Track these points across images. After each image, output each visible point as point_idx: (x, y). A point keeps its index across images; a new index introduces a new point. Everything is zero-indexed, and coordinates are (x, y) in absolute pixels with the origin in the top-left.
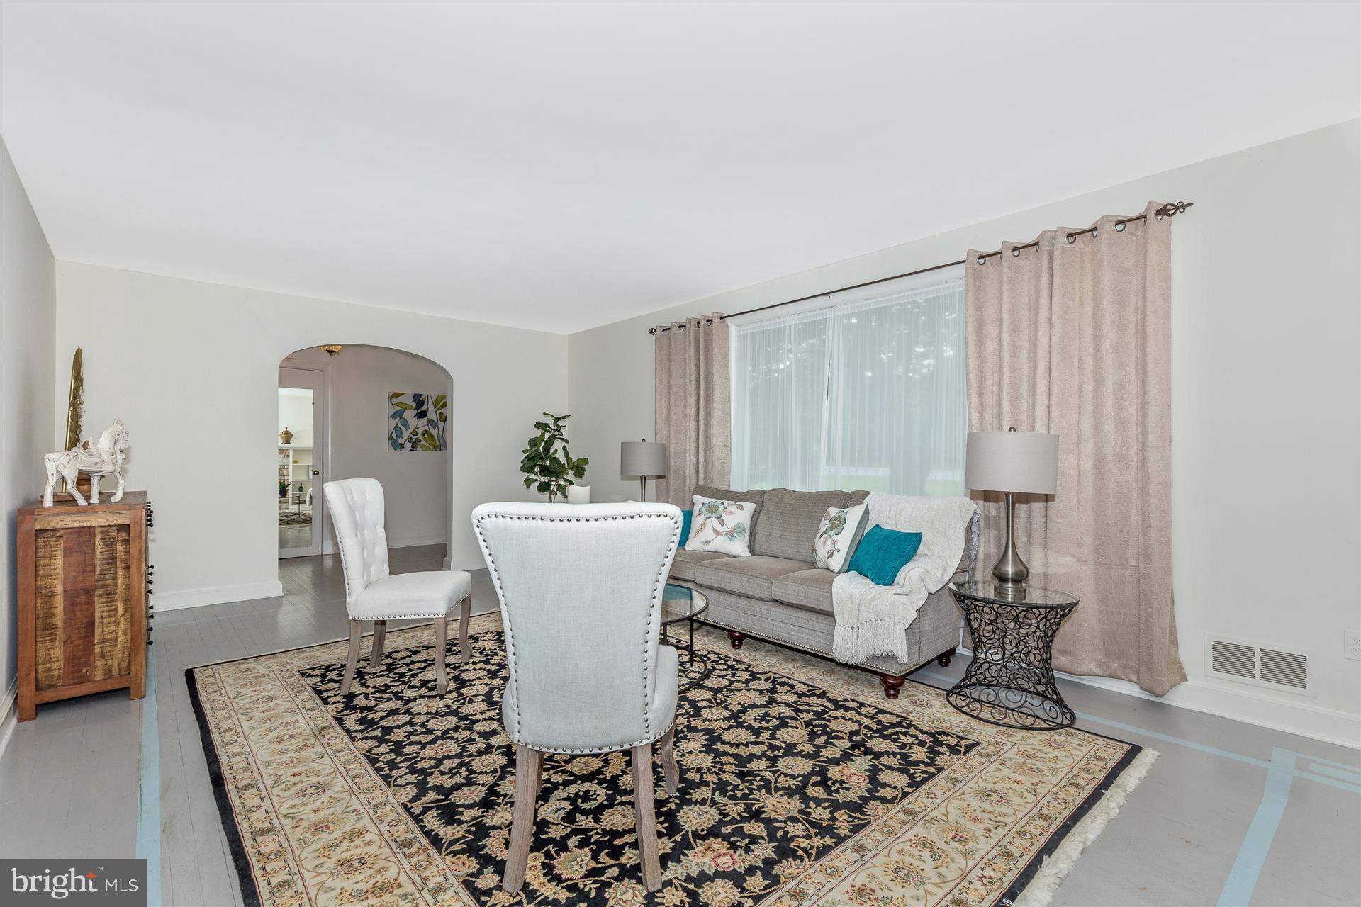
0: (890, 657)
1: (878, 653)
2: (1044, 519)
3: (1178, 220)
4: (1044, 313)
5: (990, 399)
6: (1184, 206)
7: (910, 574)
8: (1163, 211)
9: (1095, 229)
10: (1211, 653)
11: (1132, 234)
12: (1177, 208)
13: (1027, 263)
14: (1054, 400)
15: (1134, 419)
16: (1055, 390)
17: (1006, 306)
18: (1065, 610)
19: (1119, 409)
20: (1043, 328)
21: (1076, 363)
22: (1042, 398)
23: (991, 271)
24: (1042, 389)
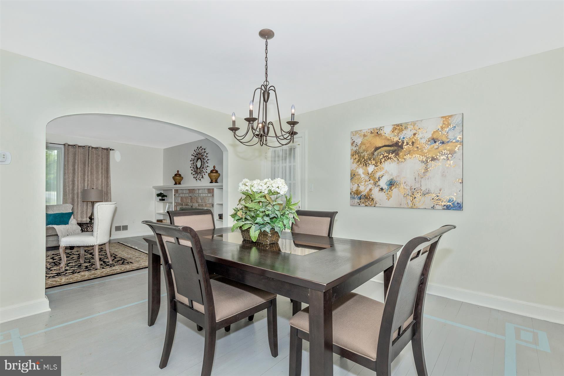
4: (87, 163)
5: (70, 180)
6: (113, 150)
8: (109, 149)
14: (89, 182)
16: (89, 180)
17: (77, 159)
20: (87, 166)
21: (93, 175)
22: (86, 182)
23: (71, 149)
24: (86, 179)
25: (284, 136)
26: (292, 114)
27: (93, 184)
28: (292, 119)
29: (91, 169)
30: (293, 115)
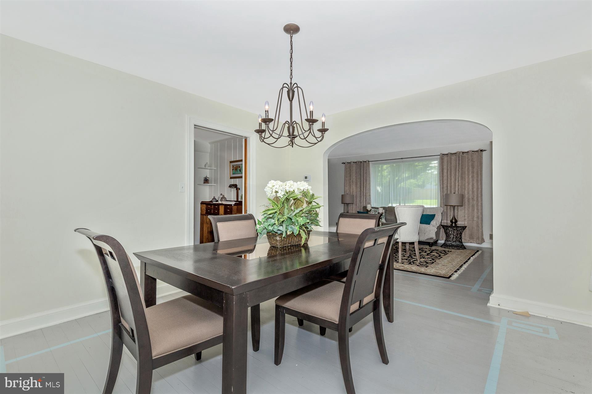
0: (431, 238)
1: (429, 238)
2: (457, 212)
3: (484, 152)
4: (457, 169)
5: (445, 186)
6: (485, 150)
7: (433, 222)
8: (482, 151)
9: (468, 152)
10: (489, 236)
11: (475, 154)
12: (484, 151)
13: (453, 157)
14: (459, 187)
15: (476, 191)
16: (460, 185)
17: (449, 166)
18: (464, 228)
19: (473, 189)
20: (457, 172)
21: (464, 180)
22: (457, 186)
23: (445, 158)
24: (457, 184)
25: (265, 138)
26: (266, 111)
27: (465, 189)
28: (266, 116)
29: (462, 174)
30: (267, 113)
